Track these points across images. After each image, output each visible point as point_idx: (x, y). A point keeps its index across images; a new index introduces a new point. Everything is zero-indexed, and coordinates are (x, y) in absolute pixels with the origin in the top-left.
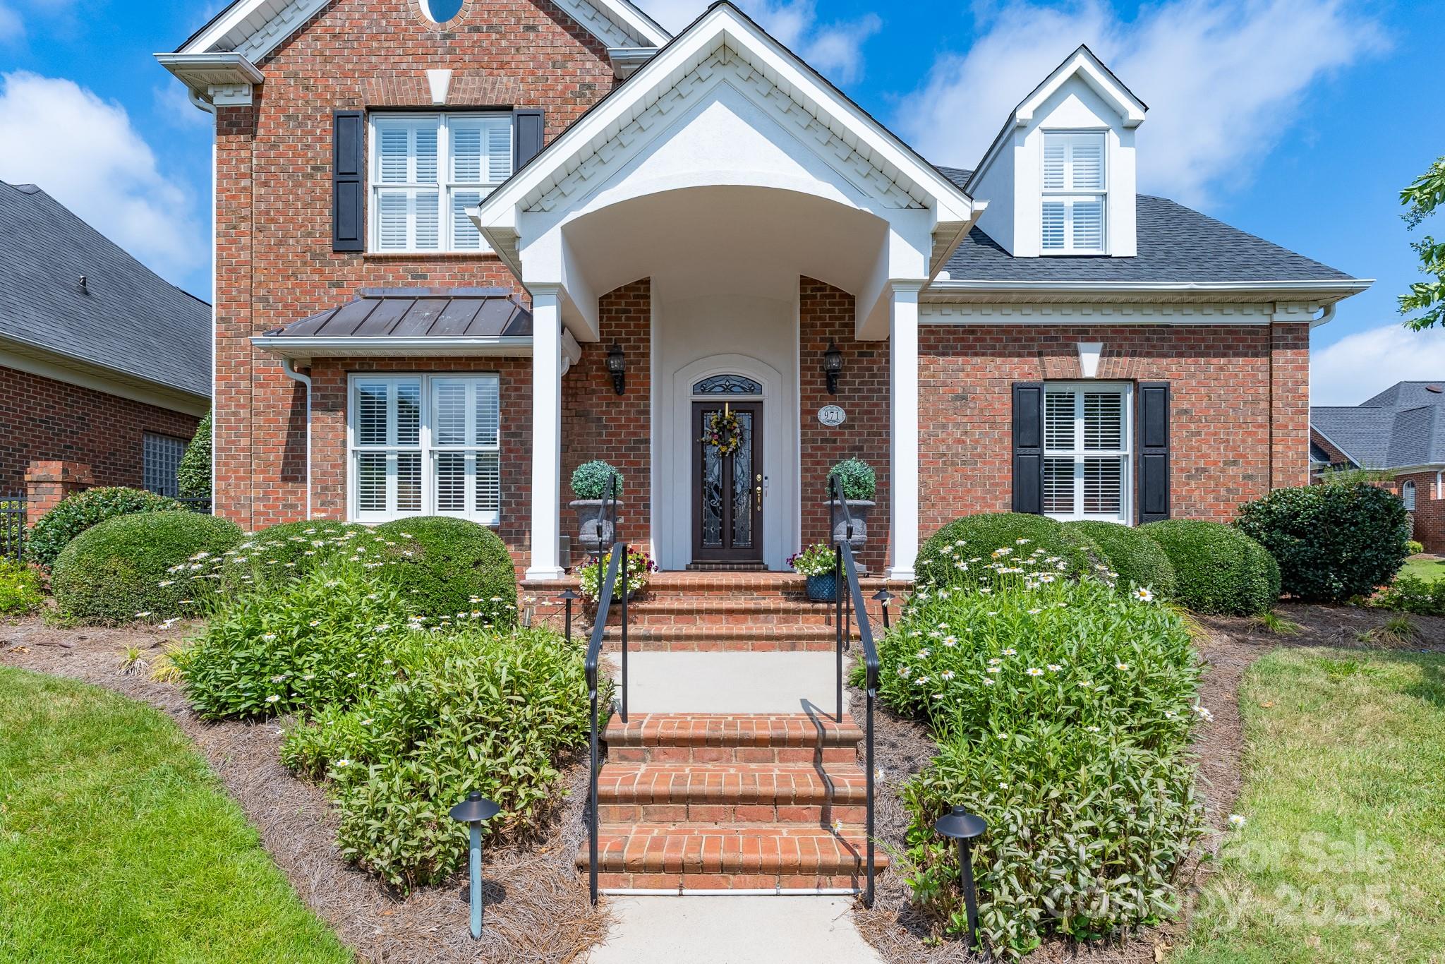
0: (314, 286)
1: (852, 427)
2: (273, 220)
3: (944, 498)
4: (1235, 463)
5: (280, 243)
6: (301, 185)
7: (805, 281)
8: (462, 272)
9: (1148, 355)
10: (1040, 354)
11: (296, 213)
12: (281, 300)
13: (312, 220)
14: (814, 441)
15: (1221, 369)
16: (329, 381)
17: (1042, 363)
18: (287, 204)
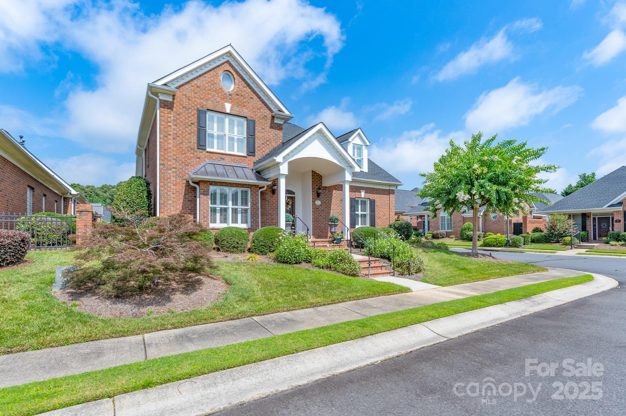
0: (191, 157)
1: (322, 205)
2: (178, 136)
4: (385, 216)
5: (181, 143)
6: (187, 127)
7: (313, 171)
8: (234, 159)
9: (372, 194)
10: (355, 192)
11: (186, 135)
12: (181, 160)
13: (191, 138)
14: (315, 208)
15: (382, 197)
17: (355, 194)
18: (183, 133)
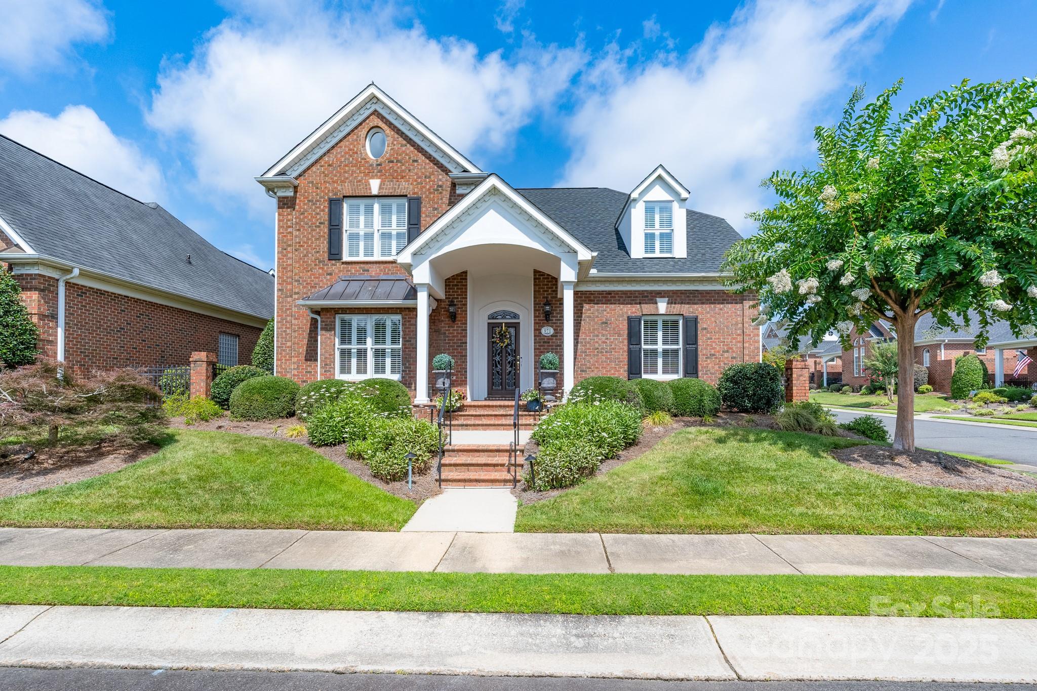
0: (320, 275)
1: (556, 336)
2: (302, 246)
3: (597, 368)
4: (727, 351)
5: (305, 256)
6: (314, 230)
7: (536, 272)
8: (385, 267)
9: (688, 303)
10: (640, 303)
11: (312, 243)
12: (305, 281)
13: (319, 246)
14: (540, 342)
15: (721, 309)
16: (328, 318)
17: (641, 307)
18: (308, 239)
